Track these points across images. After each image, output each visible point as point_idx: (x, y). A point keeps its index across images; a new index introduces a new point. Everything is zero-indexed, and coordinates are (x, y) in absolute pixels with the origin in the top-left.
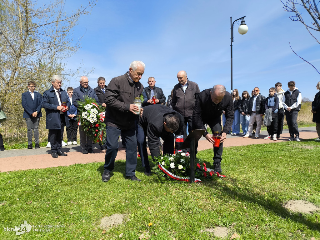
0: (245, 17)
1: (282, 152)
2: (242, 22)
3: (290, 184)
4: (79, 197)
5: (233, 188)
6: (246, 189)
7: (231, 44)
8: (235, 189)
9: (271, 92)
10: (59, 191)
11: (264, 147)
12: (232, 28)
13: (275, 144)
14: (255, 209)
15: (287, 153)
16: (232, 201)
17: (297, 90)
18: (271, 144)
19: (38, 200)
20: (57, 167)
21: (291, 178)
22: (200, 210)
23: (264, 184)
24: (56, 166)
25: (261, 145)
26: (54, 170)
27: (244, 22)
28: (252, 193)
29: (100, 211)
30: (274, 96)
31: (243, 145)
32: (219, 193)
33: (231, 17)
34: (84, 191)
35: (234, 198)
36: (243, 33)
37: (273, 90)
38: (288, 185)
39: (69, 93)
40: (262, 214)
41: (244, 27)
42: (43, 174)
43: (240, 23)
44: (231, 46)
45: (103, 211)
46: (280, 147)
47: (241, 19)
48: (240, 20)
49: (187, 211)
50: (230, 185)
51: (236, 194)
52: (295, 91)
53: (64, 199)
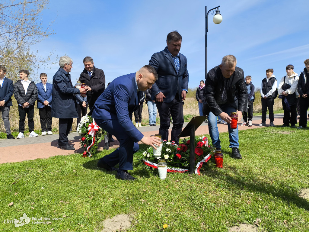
0: (219, 6)
1: (264, 138)
2: (217, 12)
3: (291, 171)
4: (69, 194)
5: (237, 177)
6: (250, 178)
7: (206, 33)
8: (239, 178)
9: (247, 80)
10: (43, 188)
11: (244, 134)
12: (207, 17)
13: (253, 130)
14: (271, 200)
15: (270, 139)
16: (244, 193)
17: (273, 77)
18: (249, 130)
19: (19, 200)
20: (35, 160)
21: (288, 164)
22: (213, 205)
23: (265, 171)
24: (34, 158)
25: (241, 132)
26: (32, 163)
27: (218, 12)
28: (258, 182)
29: (98, 211)
30: (250, 84)
31: (223, 132)
32: (225, 183)
33: (206, 7)
34: (73, 187)
35: (243, 189)
36: (218, 22)
37: (249, 78)
38: (290, 171)
39: (42, 79)
40: (283, 206)
41: (219, 17)
42: (19, 168)
43: (215, 13)
44: (206, 35)
45: (103, 212)
46: (259, 133)
47: (215, 8)
48: (215, 10)
49: (200, 207)
50: (232, 174)
51: (243, 184)
52: (271, 78)
53: (51, 197)
